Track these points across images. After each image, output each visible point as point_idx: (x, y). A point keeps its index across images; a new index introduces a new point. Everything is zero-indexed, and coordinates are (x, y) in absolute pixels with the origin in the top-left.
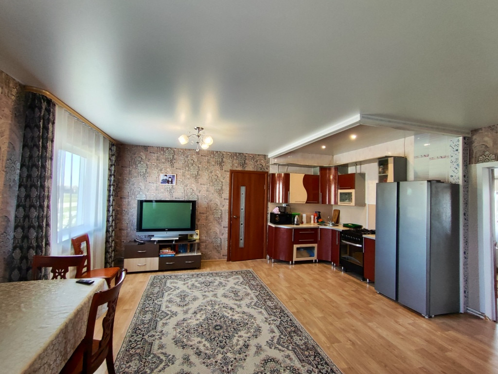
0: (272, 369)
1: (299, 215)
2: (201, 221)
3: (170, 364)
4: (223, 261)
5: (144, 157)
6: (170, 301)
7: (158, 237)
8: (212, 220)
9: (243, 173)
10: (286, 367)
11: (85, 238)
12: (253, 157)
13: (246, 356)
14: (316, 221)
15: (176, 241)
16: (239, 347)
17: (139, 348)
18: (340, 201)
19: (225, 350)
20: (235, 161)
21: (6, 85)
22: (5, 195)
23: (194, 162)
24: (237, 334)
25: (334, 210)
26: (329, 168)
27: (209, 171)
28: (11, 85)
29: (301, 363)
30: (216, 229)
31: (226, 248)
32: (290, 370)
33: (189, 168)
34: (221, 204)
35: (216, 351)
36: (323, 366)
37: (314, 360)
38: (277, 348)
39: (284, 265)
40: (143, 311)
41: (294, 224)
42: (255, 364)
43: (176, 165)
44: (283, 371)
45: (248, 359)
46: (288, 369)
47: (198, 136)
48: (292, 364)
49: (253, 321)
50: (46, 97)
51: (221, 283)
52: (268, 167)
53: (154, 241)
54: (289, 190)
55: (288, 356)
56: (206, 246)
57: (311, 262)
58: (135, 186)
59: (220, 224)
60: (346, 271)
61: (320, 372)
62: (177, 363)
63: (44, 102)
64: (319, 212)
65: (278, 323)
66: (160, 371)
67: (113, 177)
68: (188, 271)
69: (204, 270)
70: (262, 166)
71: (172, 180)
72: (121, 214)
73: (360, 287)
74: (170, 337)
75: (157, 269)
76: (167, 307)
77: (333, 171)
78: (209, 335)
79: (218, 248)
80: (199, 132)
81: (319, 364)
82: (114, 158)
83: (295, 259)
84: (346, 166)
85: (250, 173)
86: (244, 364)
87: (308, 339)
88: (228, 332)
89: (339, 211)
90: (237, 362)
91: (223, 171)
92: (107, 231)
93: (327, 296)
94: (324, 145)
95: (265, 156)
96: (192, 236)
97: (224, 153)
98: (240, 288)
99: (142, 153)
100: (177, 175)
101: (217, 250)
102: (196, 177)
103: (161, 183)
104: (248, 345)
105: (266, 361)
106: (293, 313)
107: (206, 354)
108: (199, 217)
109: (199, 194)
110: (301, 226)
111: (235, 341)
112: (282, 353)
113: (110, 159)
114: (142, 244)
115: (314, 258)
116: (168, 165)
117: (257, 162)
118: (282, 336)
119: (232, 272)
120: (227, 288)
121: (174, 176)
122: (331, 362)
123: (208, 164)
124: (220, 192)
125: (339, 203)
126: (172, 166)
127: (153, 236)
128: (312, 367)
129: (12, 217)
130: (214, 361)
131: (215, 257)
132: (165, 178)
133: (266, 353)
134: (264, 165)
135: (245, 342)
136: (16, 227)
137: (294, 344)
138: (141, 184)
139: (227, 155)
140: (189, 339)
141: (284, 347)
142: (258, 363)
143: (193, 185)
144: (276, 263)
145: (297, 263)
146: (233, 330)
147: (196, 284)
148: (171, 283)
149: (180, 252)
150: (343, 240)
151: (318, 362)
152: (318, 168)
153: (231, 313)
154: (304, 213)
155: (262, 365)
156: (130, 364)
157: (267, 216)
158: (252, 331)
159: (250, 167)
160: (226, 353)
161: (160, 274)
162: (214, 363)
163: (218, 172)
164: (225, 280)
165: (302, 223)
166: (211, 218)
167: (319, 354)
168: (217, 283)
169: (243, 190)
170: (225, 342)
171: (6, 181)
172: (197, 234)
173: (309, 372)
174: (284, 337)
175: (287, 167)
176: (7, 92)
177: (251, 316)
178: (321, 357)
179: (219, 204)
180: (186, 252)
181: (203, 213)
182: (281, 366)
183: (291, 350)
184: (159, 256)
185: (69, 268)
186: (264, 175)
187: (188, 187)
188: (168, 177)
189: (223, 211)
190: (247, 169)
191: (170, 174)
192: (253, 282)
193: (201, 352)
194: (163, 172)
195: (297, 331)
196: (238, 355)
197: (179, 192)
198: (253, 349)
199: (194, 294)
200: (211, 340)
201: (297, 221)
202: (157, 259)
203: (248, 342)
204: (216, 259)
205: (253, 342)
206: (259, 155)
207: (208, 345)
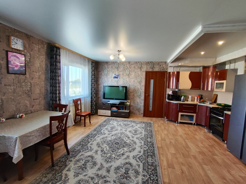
0: (127, 168)
1: (184, 96)
2: (131, 96)
3: (90, 151)
4: (141, 116)
5: (106, 67)
6: (106, 129)
7: (112, 102)
8: (136, 96)
9: (152, 72)
10: (134, 169)
11: (80, 99)
12: (159, 63)
13: (120, 158)
14: (198, 100)
15: (118, 104)
16: (120, 153)
17: (84, 142)
18: (216, 88)
19: (113, 153)
20: (148, 66)
21: (42, 44)
22: (45, 82)
23: (127, 68)
24: (123, 148)
25: (214, 94)
26: (208, 67)
27: (135, 72)
28: (44, 44)
29: (143, 170)
30: (138, 100)
31: (143, 110)
32: (135, 171)
33: (125, 71)
34: (140, 88)
35: (109, 152)
36: (154, 176)
37: (151, 171)
38: (137, 160)
39: (172, 123)
40: (95, 130)
41: (180, 101)
42: (121, 163)
43: (119, 70)
44: (131, 170)
45: (120, 160)
46: (134, 171)
47: (119, 55)
48: (138, 169)
49: (134, 145)
50: (56, 46)
51: (133, 126)
52: (167, 69)
53: (109, 103)
54: (179, 81)
55: (139, 166)
56: (133, 108)
57: (191, 124)
58: (103, 80)
59: (140, 98)
60: (213, 133)
61: (150, 178)
62: (92, 152)
63: (55, 48)
64: (202, 95)
65: (145, 149)
66: (85, 152)
67: (93, 76)
68: (123, 118)
69: (130, 119)
70: (164, 68)
71: (118, 77)
72: (99, 91)
73: (216, 144)
74: (97, 142)
75: (110, 116)
76: (104, 131)
77: (211, 69)
78: (111, 145)
79: (139, 110)
80: (119, 53)
81: (152, 174)
82: (93, 68)
83: (179, 120)
84: (224, 64)
85: (156, 72)
86: (116, 161)
87: (156, 161)
88: (120, 146)
89: (217, 95)
90: (114, 159)
91: (142, 71)
92: (92, 98)
93: (186, 144)
94: (203, 51)
95: (166, 62)
96: (126, 103)
97: (142, 62)
98: (140, 129)
99: (106, 65)
100: (120, 74)
101: (138, 111)
102: (129, 75)
103: (113, 78)
104: (124, 154)
105: (127, 163)
106: (158, 147)
107: (105, 152)
108: (130, 95)
109: (130, 83)
110: (186, 102)
111: (120, 151)
112: (137, 163)
113: (92, 68)
114: (104, 104)
115: (194, 122)
116: (116, 70)
117: (160, 66)
118: (143, 156)
119: (141, 122)
120: (134, 128)
121: (118, 75)
122: (160, 176)
123: (134, 69)
124: (140, 82)
125: (215, 90)
126: (118, 70)
127: (109, 101)
128: (147, 174)
129: (49, 90)
130: (106, 155)
131: (138, 114)
132: (115, 76)
133: (129, 160)
134: (165, 67)
135: (124, 152)
136: (50, 93)
137: (146, 161)
138: (105, 79)
139: (144, 63)
140: (102, 145)
141: (140, 160)
142: (123, 163)
143: (127, 79)
144: (168, 121)
145: (181, 123)
146: (122, 146)
147: (122, 124)
148: (112, 122)
149: (120, 110)
150: (212, 114)
151: (153, 173)
152: (202, 67)
153: (127, 139)
154: (190, 95)
155: (124, 164)
156: (78, 147)
157: (166, 96)
158: (131, 149)
159: (157, 69)
160: (112, 154)
161: (111, 118)
162: (105, 156)
163: (139, 72)
164: (135, 125)
165: (188, 101)
166: (136, 95)
167: (156, 170)
168: (131, 125)
169: (152, 81)
170: (115, 150)
171: (45, 77)
172: (129, 102)
173: (144, 176)
174: (144, 156)
175: (179, 68)
176: (43, 46)
177: (135, 143)
178: (156, 172)
179: (139, 88)
180: (123, 110)
181: (132, 93)
182: (132, 168)
183: (143, 163)
184: (111, 110)
185: (63, 108)
186: (165, 73)
187: (125, 80)
188: (116, 75)
189: (141, 92)
190: (155, 70)
191: (117, 74)
192: (148, 128)
193: (103, 151)
194: (114, 73)
195: (153, 155)
196: (117, 157)
197: (120, 82)
198: (125, 156)
199: (118, 128)
200: (110, 147)
201: (183, 99)
202: (110, 111)
203: (125, 153)
204: (137, 115)
205: (127, 154)
206: (162, 62)
207: (108, 148)
